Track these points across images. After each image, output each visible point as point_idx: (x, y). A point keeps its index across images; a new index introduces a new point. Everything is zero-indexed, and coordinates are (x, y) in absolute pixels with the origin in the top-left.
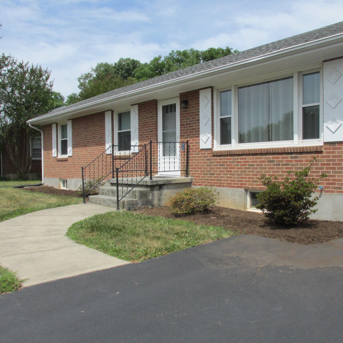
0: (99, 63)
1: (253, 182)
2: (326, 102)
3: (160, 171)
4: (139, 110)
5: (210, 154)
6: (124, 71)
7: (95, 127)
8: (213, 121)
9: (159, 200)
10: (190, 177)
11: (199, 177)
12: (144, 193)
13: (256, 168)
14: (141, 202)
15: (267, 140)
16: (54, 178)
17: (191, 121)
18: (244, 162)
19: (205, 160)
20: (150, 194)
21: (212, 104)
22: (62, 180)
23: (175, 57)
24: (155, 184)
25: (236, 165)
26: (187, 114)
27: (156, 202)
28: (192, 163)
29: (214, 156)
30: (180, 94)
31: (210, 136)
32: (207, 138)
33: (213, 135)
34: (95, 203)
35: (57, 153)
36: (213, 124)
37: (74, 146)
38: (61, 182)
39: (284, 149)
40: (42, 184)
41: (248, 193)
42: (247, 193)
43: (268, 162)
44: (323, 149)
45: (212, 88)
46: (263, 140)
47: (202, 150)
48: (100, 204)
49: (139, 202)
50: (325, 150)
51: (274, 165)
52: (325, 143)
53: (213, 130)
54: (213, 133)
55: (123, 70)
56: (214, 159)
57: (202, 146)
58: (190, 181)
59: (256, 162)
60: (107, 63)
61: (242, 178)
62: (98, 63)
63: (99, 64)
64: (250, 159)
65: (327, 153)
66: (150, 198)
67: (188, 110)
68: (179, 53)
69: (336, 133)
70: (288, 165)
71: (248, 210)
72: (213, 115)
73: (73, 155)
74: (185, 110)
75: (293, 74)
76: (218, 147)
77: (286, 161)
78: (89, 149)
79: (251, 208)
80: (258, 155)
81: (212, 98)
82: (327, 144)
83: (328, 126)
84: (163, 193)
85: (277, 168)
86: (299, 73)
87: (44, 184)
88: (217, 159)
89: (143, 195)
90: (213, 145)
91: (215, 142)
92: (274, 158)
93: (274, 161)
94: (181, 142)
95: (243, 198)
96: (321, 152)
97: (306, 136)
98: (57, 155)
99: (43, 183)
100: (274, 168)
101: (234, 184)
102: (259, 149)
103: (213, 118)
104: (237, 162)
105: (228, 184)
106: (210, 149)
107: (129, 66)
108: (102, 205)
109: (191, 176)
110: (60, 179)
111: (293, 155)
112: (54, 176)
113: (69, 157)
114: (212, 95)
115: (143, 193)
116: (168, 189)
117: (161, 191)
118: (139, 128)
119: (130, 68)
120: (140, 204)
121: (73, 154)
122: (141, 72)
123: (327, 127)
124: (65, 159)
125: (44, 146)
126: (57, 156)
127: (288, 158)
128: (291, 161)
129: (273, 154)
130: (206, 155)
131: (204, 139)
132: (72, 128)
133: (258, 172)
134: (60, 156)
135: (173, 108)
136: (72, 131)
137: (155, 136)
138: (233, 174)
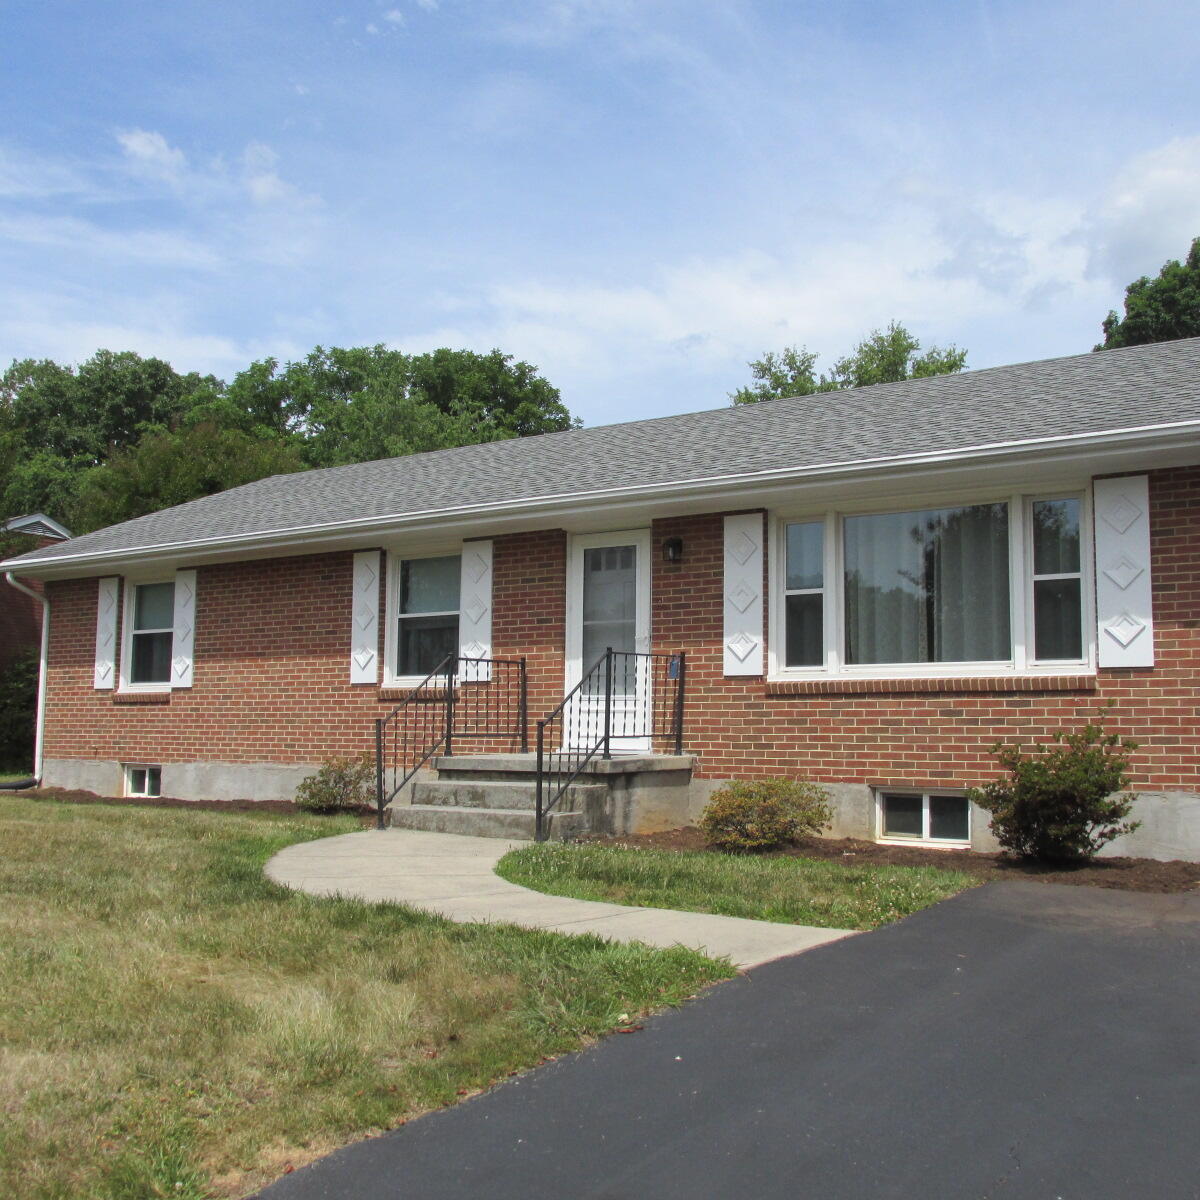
0: (20, 360)
1: (896, 765)
2: (1104, 573)
3: (616, 735)
4: (495, 556)
5: (759, 690)
6: (122, 397)
7: (303, 598)
8: (766, 602)
9: (626, 817)
10: (685, 756)
11: (718, 753)
12: (596, 795)
13: (906, 731)
14: (588, 821)
15: (926, 657)
16: (95, 762)
17: (692, 598)
18: (869, 713)
19: (740, 707)
20: (608, 798)
21: (766, 555)
22: (129, 766)
23: (326, 367)
24: (619, 770)
25: (843, 722)
26: (677, 577)
27: (618, 823)
28: (692, 714)
29: (769, 696)
30: (654, 520)
31: (759, 640)
32: (749, 649)
33: (766, 640)
34: (419, 829)
35: (117, 677)
36: (766, 610)
37: (201, 655)
38: (126, 776)
39: (992, 681)
40: (33, 783)
41: (878, 795)
42: (874, 796)
43: (943, 713)
44: (1097, 686)
45: (764, 512)
46: (914, 658)
47: (730, 678)
48: (441, 830)
49: (585, 821)
50: (1101, 686)
51: (959, 722)
52: (1102, 671)
53: (766, 625)
54: (766, 634)
55: (118, 395)
56: (769, 706)
57: (731, 668)
58: (687, 766)
59: (908, 713)
60: (51, 362)
61: (860, 756)
62: (15, 360)
63: (20, 364)
64: (890, 705)
65: (1106, 693)
66: (607, 809)
67: (683, 566)
68: (340, 357)
69: (1131, 646)
70: (1001, 722)
71: (878, 842)
72: (766, 586)
73: (195, 686)
74: (672, 566)
75: (1010, 497)
76: (781, 673)
77: (995, 713)
78: (277, 667)
79: (886, 837)
80: (912, 697)
81: (766, 540)
82: (1107, 672)
83: (1112, 630)
84: (633, 798)
85: (969, 731)
86: (1025, 497)
87: (41, 781)
88: (783, 706)
89: (594, 801)
90: (766, 666)
91: (772, 656)
92: (961, 704)
93: (960, 713)
94: (655, 656)
95: (867, 809)
96: (1092, 692)
97: (1043, 651)
98: (117, 682)
99: (37, 777)
100: (960, 730)
101: (836, 772)
102: (917, 682)
103: (766, 594)
104: (847, 714)
105: (817, 772)
106: (760, 679)
107: (141, 381)
108: (450, 832)
109: (690, 752)
110: (123, 765)
111: (1016, 698)
112: (96, 753)
113: (175, 690)
114: (766, 533)
115: (593, 794)
116: (644, 786)
117: (630, 790)
118: (494, 611)
119: (141, 390)
120: (587, 826)
121: (195, 680)
122: (208, 409)
123: (1106, 631)
124: (156, 696)
125: (49, 653)
126: (117, 687)
127: (1000, 704)
128: (1009, 713)
129: (959, 693)
130: (745, 693)
131: (741, 649)
132: (198, 595)
133: (913, 740)
134: (127, 687)
135: (618, 557)
136: (197, 606)
137: (557, 636)
138: (834, 747)
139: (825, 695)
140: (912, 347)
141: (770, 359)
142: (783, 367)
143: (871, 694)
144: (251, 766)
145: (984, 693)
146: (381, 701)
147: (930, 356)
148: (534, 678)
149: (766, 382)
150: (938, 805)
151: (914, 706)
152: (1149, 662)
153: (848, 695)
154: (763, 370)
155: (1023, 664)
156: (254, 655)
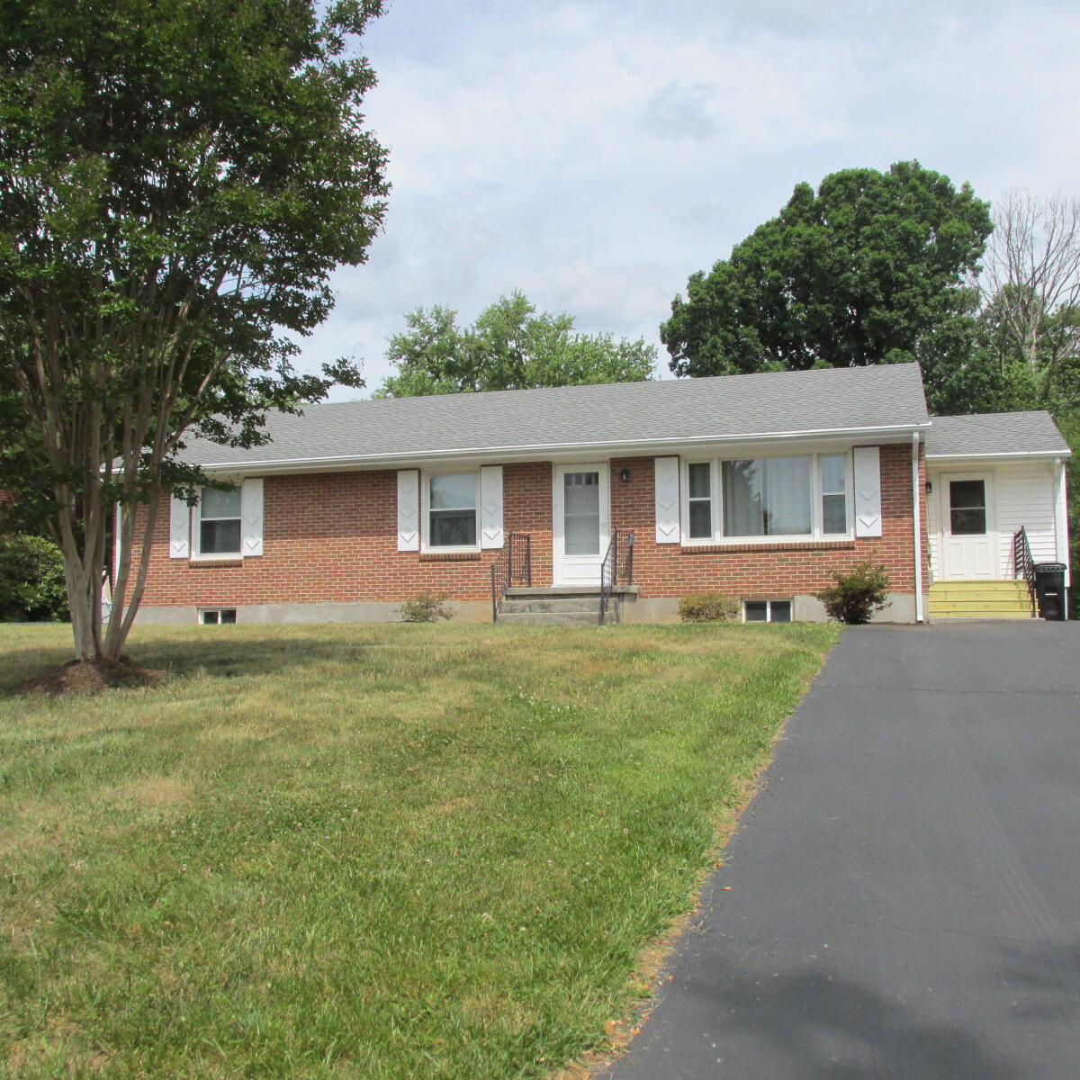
1: (754, 587)
2: (859, 493)
4: (504, 476)
8: (680, 504)
9: (623, 616)
10: (634, 586)
11: (653, 584)
13: (759, 569)
15: (765, 533)
16: (173, 608)
17: (636, 501)
18: (739, 561)
19: (666, 560)
20: (619, 606)
21: (679, 479)
22: (202, 609)
25: (725, 566)
26: (627, 490)
27: (621, 619)
28: (637, 564)
29: (683, 554)
30: (611, 459)
31: (677, 525)
32: (671, 529)
35: (190, 550)
36: (680, 509)
37: (268, 535)
38: (198, 616)
39: (804, 544)
41: (743, 602)
43: (778, 560)
44: (855, 546)
45: (679, 457)
47: (660, 545)
50: (857, 546)
51: (787, 564)
56: (683, 559)
57: (660, 539)
58: (635, 591)
59: (760, 561)
61: (735, 583)
64: (749, 557)
65: (859, 549)
69: (871, 527)
70: (808, 563)
72: (680, 496)
73: (266, 554)
74: (625, 484)
76: (688, 542)
77: (805, 559)
78: (336, 542)
81: (679, 472)
82: (859, 539)
83: (864, 520)
84: (624, 607)
85: (792, 568)
88: (691, 559)
91: (683, 533)
92: (788, 555)
93: (787, 560)
96: (853, 549)
97: (828, 530)
98: (189, 553)
100: (788, 568)
103: (680, 500)
106: (679, 544)
109: (637, 584)
110: (197, 609)
111: (816, 552)
112: (173, 601)
113: (246, 558)
116: (626, 601)
117: (623, 602)
121: (265, 551)
123: (860, 520)
124: (235, 561)
126: (190, 557)
127: (808, 555)
128: (813, 559)
129: (787, 550)
131: (666, 529)
132: (264, 495)
133: (763, 574)
134: (197, 557)
135: (574, 479)
136: (265, 502)
137: (548, 523)
138: (720, 579)
139: (715, 552)
140: (531, 310)
141: (420, 312)
142: (430, 320)
143: (741, 551)
144: (317, 604)
145: (800, 550)
146: (421, 561)
147: (543, 318)
148: (534, 546)
149: (416, 330)
150: (775, 606)
151: (763, 557)
152: (880, 535)
153: (728, 552)
154: (415, 321)
155: (818, 536)
156: (315, 535)
